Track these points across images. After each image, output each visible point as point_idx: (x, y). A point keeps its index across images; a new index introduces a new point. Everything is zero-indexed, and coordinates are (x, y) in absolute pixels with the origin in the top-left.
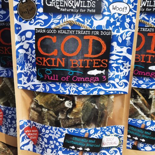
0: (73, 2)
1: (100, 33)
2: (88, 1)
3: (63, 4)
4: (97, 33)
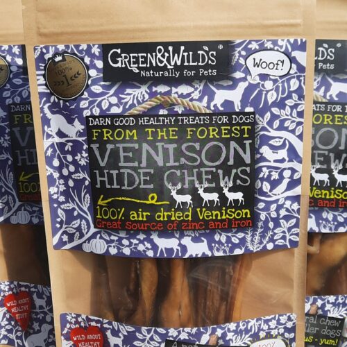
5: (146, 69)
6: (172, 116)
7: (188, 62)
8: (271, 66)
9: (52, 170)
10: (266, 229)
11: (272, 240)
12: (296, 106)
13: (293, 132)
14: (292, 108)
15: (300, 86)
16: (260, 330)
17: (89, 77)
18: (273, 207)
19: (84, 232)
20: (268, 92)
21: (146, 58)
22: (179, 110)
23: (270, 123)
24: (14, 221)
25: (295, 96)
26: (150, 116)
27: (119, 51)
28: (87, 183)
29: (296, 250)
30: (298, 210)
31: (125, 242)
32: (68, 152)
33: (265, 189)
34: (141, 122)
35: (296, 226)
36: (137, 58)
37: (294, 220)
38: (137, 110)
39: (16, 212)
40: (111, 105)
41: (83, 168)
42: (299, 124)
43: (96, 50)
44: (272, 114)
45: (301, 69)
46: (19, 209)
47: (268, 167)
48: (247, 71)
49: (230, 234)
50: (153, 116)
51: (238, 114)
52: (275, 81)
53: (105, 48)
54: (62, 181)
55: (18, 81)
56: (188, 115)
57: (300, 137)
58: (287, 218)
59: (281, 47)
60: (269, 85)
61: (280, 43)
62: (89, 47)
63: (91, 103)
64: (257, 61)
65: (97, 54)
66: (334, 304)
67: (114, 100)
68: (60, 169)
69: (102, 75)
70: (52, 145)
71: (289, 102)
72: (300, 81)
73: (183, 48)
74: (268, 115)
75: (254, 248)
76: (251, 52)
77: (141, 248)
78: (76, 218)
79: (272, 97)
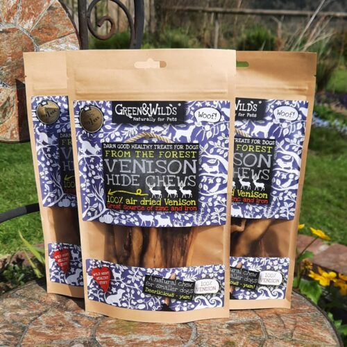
5: (136, 117)
6: (151, 144)
7: (161, 113)
8: (209, 116)
9: (82, 174)
10: (206, 212)
11: (209, 219)
12: (224, 140)
13: (222, 155)
14: (222, 141)
15: (226, 129)
16: (202, 273)
17: (104, 120)
18: (210, 200)
19: (100, 210)
20: (207, 131)
21: (136, 110)
22: (155, 141)
23: (208, 150)
24: (61, 205)
25: (223, 135)
26: (138, 144)
27: (121, 105)
28: (102, 182)
29: (225, 226)
30: (226, 202)
31: (123, 217)
32: (92, 163)
33: (204, 189)
34: (133, 148)
35: (225, 211)
36: (131, 110)
37: (223, 208)
38: (131, 140)
39: (62, 200)
40: (116, 137)
41: (100, 173)
42: (226, 151)
43: (108, 105)
44: (209, 145)
45: (227, 119)
46: (64, 198)
47: (207, 176)
48: (195, 119)
49: (183, 215)
50: (140, 144)
51: (189, 144)
52: (211, 126)
53: (114, 103)
54: (88, 180)
55: (64, 119)
56: (160, 144)
57: (227, 159)
58: (219, 207)
59: (215, 105)
60: (207, 128)
61: (215, 103)
62: (105, 103)
63: (105, 135)
64: (201, 113)
65: (109, 106)
66: (253, 263)
67: (118, 134)
68: (87, 173)
69: (111, 119)
70: (83, 159)
71: (220, 138)
72: (226, 126)
73: (157, 105)
74: (207, 146)
75: (198, 223)
76: (197, 108)
77: (132, 220)
78: (95, 202)
79: (209, 135)
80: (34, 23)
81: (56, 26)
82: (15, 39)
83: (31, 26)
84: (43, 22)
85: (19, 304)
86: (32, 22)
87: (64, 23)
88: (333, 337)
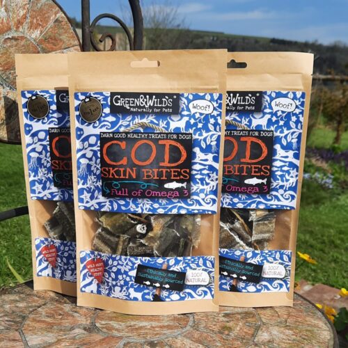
0: (145, 100)
1: (178, 137)
2: (164, 100)
3: (134, 103)
4: (175, 137)
80: (41, 33)
81: (61, 37)
82: (23, 46)
83: (38, 36)
84: (50, 33)
85: (17, 298)
86: (39, 32)
87: (69, 35)
88: (326, 324)
